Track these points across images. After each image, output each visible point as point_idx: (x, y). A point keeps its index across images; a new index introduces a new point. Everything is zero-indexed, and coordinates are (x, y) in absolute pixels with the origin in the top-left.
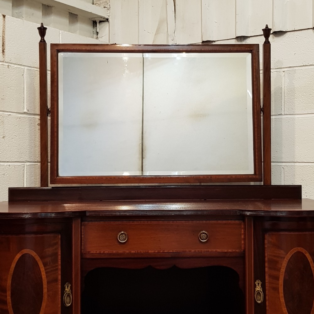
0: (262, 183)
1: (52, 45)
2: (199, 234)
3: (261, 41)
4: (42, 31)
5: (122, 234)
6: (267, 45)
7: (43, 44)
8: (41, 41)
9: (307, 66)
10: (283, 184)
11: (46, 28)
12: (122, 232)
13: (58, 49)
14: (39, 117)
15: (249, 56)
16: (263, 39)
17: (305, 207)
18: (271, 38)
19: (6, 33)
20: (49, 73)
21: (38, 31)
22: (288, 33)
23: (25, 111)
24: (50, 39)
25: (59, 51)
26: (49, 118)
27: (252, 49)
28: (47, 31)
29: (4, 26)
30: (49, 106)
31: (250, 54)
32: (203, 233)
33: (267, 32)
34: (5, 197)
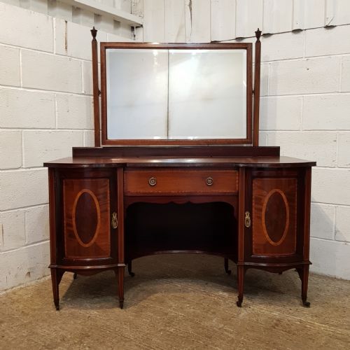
0: (252, 145)
1: (101, 43)
2: (206, 180)
3: (254, 41)
4: (94, 32)
6: (258, 43)
8: (93, 41)
10: (267, 146)
11: (97, 31)
13: (106, 46)
14: (92, 97)
15: (245, 52)
16: (255, 40)
17: (282, 160)
18: (261, 39)
19: (68, 34)
20: (99, 65)
21: (90, 32)
22: (274, 35)
23: (83, 92)
24: (99, 39)
25: (106, 48)
26: (100, 98)
27: (247, 47)
28: (97, 33)
29: (66, 29)
30: (100, 89)
31: (246, 51)
32: (209, 179)
33: (258, 34)
34: (70, 154)
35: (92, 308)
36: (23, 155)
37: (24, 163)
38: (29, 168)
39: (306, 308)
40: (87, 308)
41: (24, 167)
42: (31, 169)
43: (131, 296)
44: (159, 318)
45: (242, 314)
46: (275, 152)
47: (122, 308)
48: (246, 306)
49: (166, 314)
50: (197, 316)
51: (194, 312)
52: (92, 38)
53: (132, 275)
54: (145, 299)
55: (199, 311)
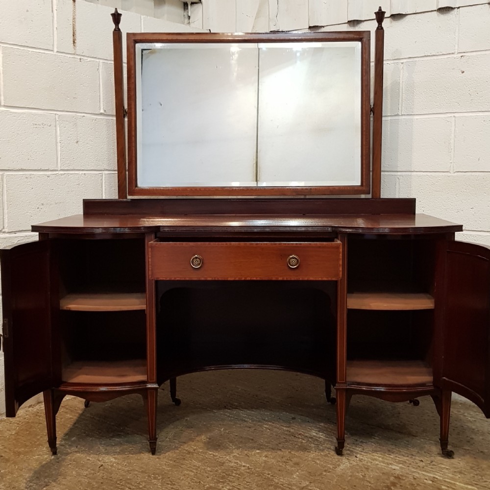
0: (370, 196)
1: (128, 34)
2: (288, 260)
3: (372, 27)
4: (117, 17)
5: (196, 258)
6: (380, 31)
7: (117, 33)
8: (115, 30)
9: (430, 56)
10: (397, 197)
11: (121, 15)
12: (196, 256)
13: (135, 39)
14: (115, 118)
16: (375, 24)
17: (420, 222)
18: (386, 23)
19: (77, 20)
20: (125, 66)
21: (111, 18)
22: (409, 16)
23: (102, 111)
24: (126, 27)
25: (136, 42)
26: (126, 119)
27: (360, 37)
28: (122, 18)
29: (74, 12)
30: (126, 107)
31: (359, 44)
32: (292, 258)
33: (380, 16)
34: (80, 210)
35: (107, 453)
36: (6, 211)
37: (6, 226)
38: (15, 232)
39: (447, 460)
40: (99, 453)
41: (6, 230)
42: (18, 234)
43: (171, 435)
44: (209, 469)
45: (342, 467)
46: (407, 207)
47: (153, 453)
48: (351, 453)
49: (222, 464)
50: (270, 469)
51: (265, 462)
52: (113, 26)
53: (177, 402)
54: (192, 440)
55: (273, 460)
